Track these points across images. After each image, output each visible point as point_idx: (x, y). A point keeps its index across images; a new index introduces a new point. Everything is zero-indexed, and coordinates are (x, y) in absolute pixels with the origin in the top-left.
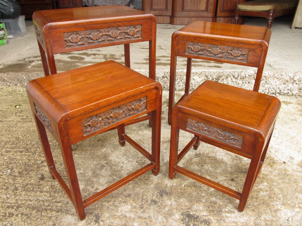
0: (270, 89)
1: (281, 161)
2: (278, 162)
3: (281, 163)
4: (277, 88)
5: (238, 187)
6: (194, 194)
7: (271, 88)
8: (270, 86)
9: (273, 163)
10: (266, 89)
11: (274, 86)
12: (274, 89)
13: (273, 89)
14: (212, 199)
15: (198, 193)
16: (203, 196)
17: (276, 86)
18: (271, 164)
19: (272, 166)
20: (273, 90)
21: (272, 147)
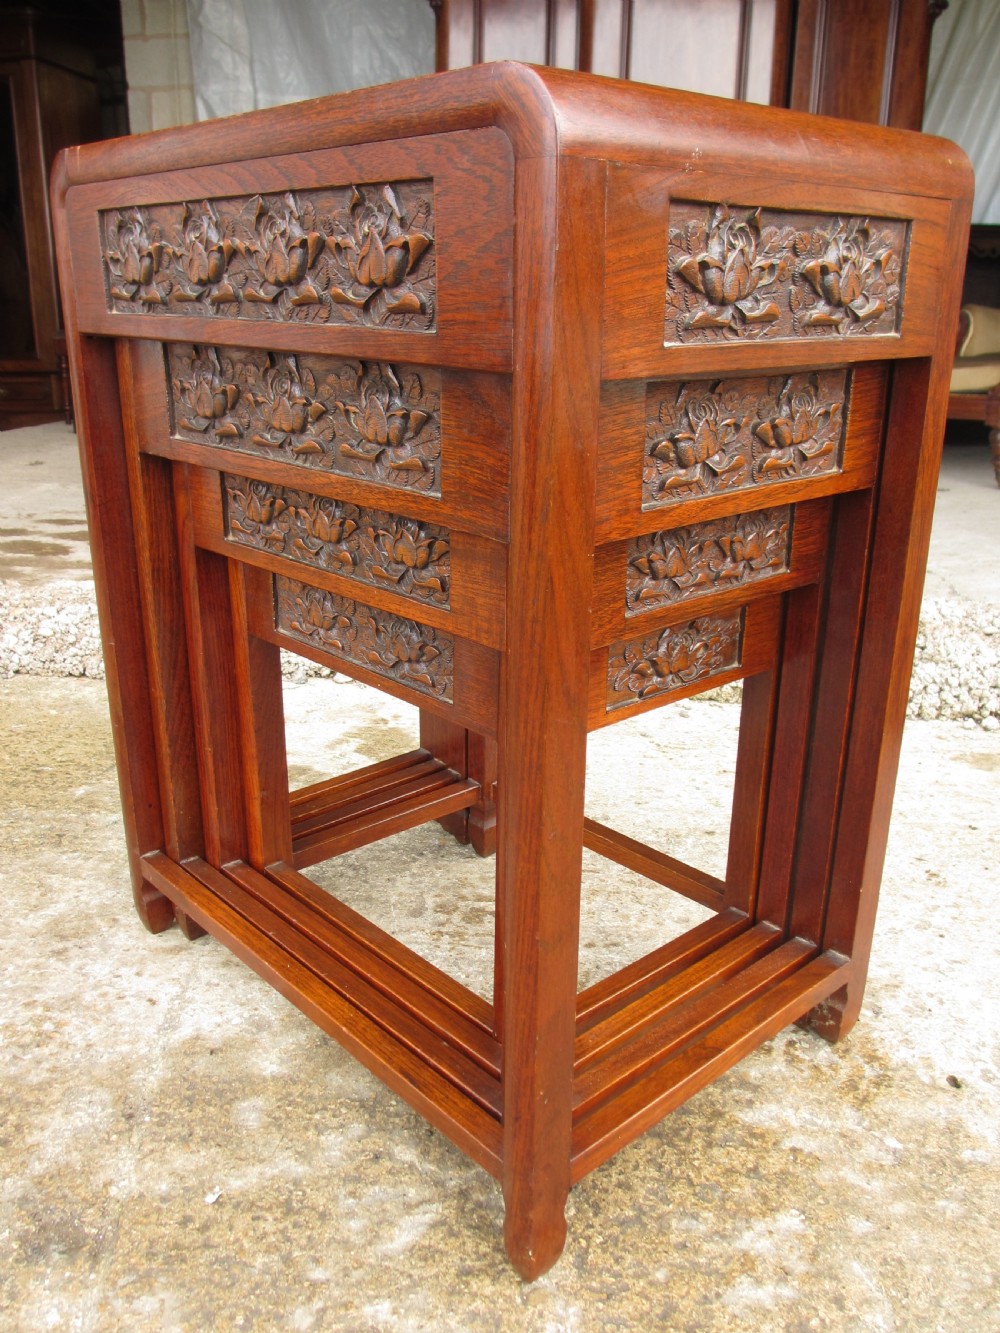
0: (947, 688)
1: (937, 1074)
2: (914, 1076)
3: (934, 1086)
4: (987, 686)
5: (590, 1232)
6: (260, 1261)
7: (954, 682)
8: (947, 674)
9: (877, 1085)
10: (925, 688)
11: (965, 675)
12: (970, 689)
13: (964, 689)
14: (368, 1310)
15: (287, 1260)
16: (314, 1284)
17: (977, 674)
18: (863, 1086)
19: (865, 1100)
20: (965, 696)
21: (896, 983)
